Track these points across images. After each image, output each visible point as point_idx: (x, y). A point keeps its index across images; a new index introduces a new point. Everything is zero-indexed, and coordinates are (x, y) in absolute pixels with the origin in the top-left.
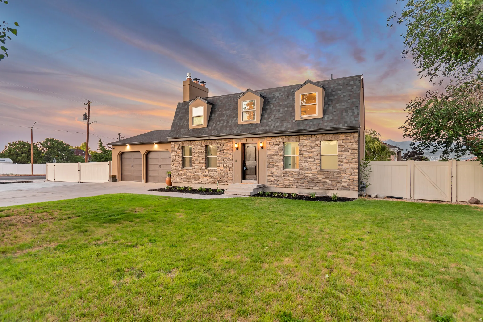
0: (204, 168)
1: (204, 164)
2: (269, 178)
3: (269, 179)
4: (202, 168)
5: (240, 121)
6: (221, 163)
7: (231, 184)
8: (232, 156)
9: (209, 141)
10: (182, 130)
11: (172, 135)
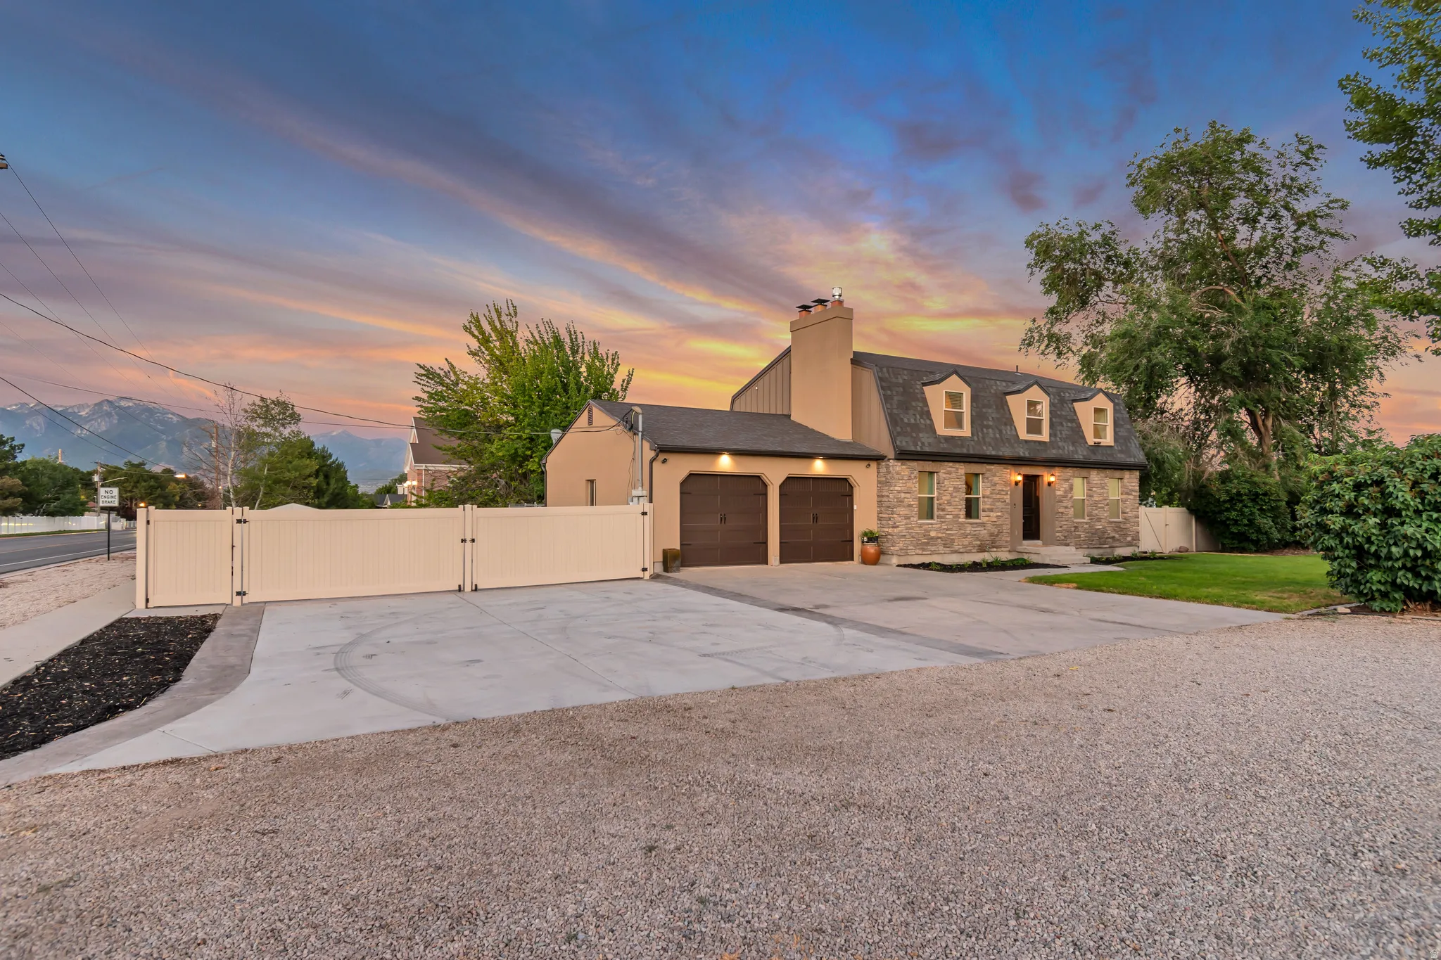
0: (962, 520)
1: (963, 513)
2: (1058, 534)
3: (1059, 536)
4: (960, 520)
5: (1023, 435)
6: (991, 510)
7: (1007, 549)
8: (1008, 497)
9: (972, 464)
10: (921, 435)
11: (904, 444)
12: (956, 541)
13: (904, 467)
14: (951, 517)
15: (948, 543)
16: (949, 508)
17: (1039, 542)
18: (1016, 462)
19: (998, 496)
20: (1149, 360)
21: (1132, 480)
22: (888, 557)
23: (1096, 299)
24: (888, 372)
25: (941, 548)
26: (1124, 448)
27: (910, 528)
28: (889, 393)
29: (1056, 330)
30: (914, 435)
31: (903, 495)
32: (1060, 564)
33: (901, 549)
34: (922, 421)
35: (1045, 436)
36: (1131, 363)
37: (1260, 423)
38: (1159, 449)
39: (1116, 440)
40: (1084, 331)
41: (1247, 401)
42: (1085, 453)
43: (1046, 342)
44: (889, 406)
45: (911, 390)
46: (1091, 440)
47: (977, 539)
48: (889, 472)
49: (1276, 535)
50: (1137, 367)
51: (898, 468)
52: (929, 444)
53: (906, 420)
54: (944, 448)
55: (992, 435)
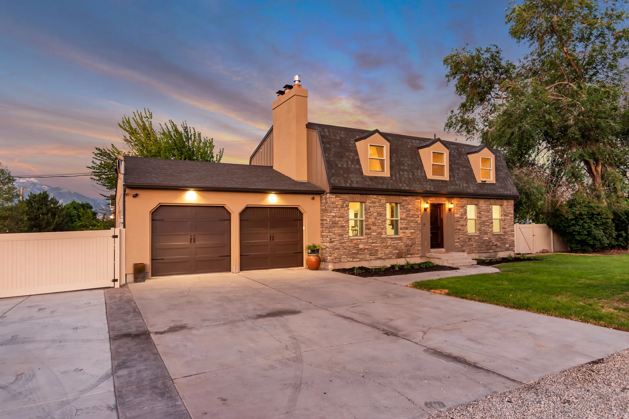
0: (384, 236)
2: (456, 244)
3: (457, 246)
4: (382, 236)
5: (430, 175)
6: (406, 228)
7: (419, 255)
8: (420, 219)
9: (392, 196)
10: (351, 176)
11: (337, 181)
12: (379, 251)
13: (338, 199)
14: (375, 234)
15: (373, 253)
16: (374, 228)
17: (443, 250)
18: (426, 195)
19: (412, 219)
20: (520, 128)
21: (510, 206)
22: (327, 264)
23: (490, 96)
24: (329, 131)
25: (368, 256)
26: (503, 185)
27: (342, 243)
28: (328, 146)
29: (466, 117)
30: (345, 175)
31: (337, 219)
32: (454, 266)
33: (336, 258)
34: (353, 166)
35: (446, 177)
36: (509, 131)
37: (593, 168)
38: (528, 186)
39: (497, 179)
40: (483, 117)
41: (585, 155)
42: (475, 188)
43: (460, 124)
44: (327, 155)
45: (346, 145)
46: (479, 180)
47: (396, 249)
48: (327, 203)
49: (606, 241)
50: (512, 134)
51: (333, 200)
52: (357, 182)
53: (340, 165)
54: (369, 184)
55: (406, 176)
